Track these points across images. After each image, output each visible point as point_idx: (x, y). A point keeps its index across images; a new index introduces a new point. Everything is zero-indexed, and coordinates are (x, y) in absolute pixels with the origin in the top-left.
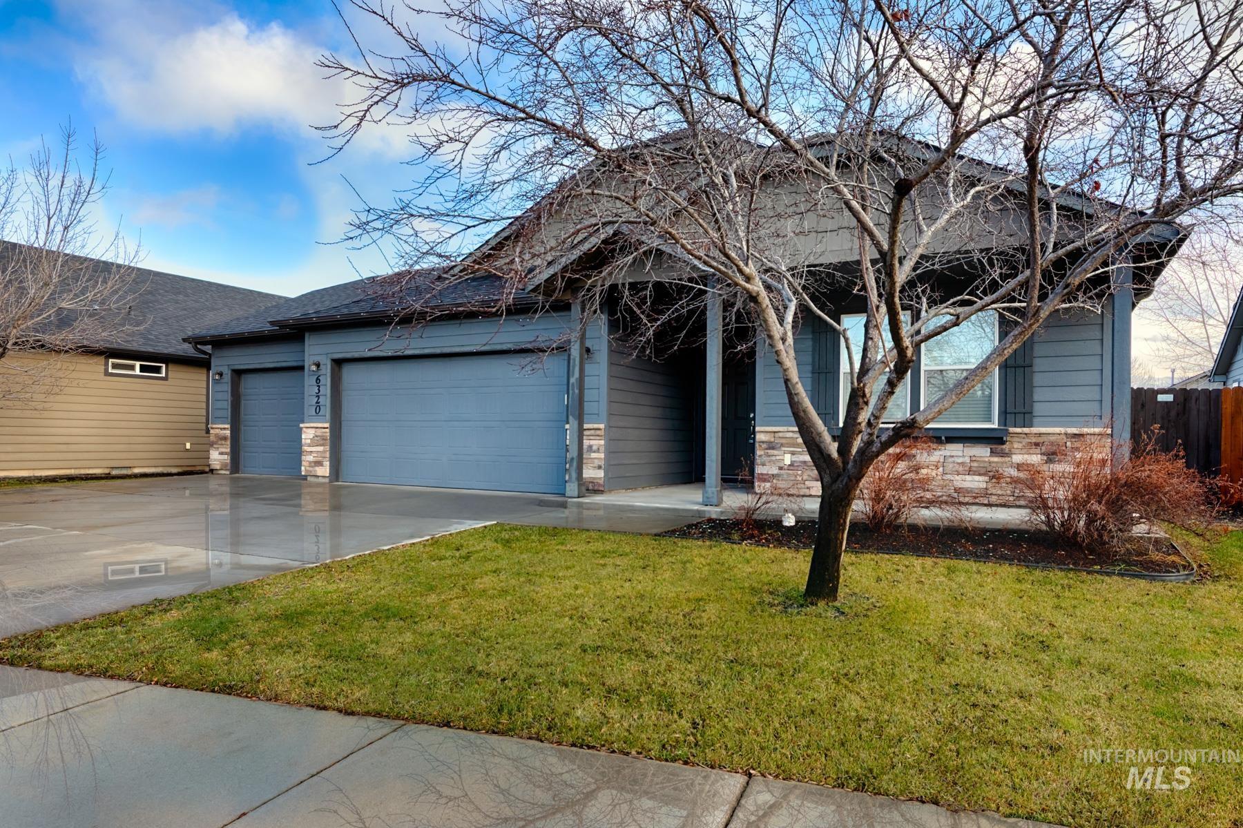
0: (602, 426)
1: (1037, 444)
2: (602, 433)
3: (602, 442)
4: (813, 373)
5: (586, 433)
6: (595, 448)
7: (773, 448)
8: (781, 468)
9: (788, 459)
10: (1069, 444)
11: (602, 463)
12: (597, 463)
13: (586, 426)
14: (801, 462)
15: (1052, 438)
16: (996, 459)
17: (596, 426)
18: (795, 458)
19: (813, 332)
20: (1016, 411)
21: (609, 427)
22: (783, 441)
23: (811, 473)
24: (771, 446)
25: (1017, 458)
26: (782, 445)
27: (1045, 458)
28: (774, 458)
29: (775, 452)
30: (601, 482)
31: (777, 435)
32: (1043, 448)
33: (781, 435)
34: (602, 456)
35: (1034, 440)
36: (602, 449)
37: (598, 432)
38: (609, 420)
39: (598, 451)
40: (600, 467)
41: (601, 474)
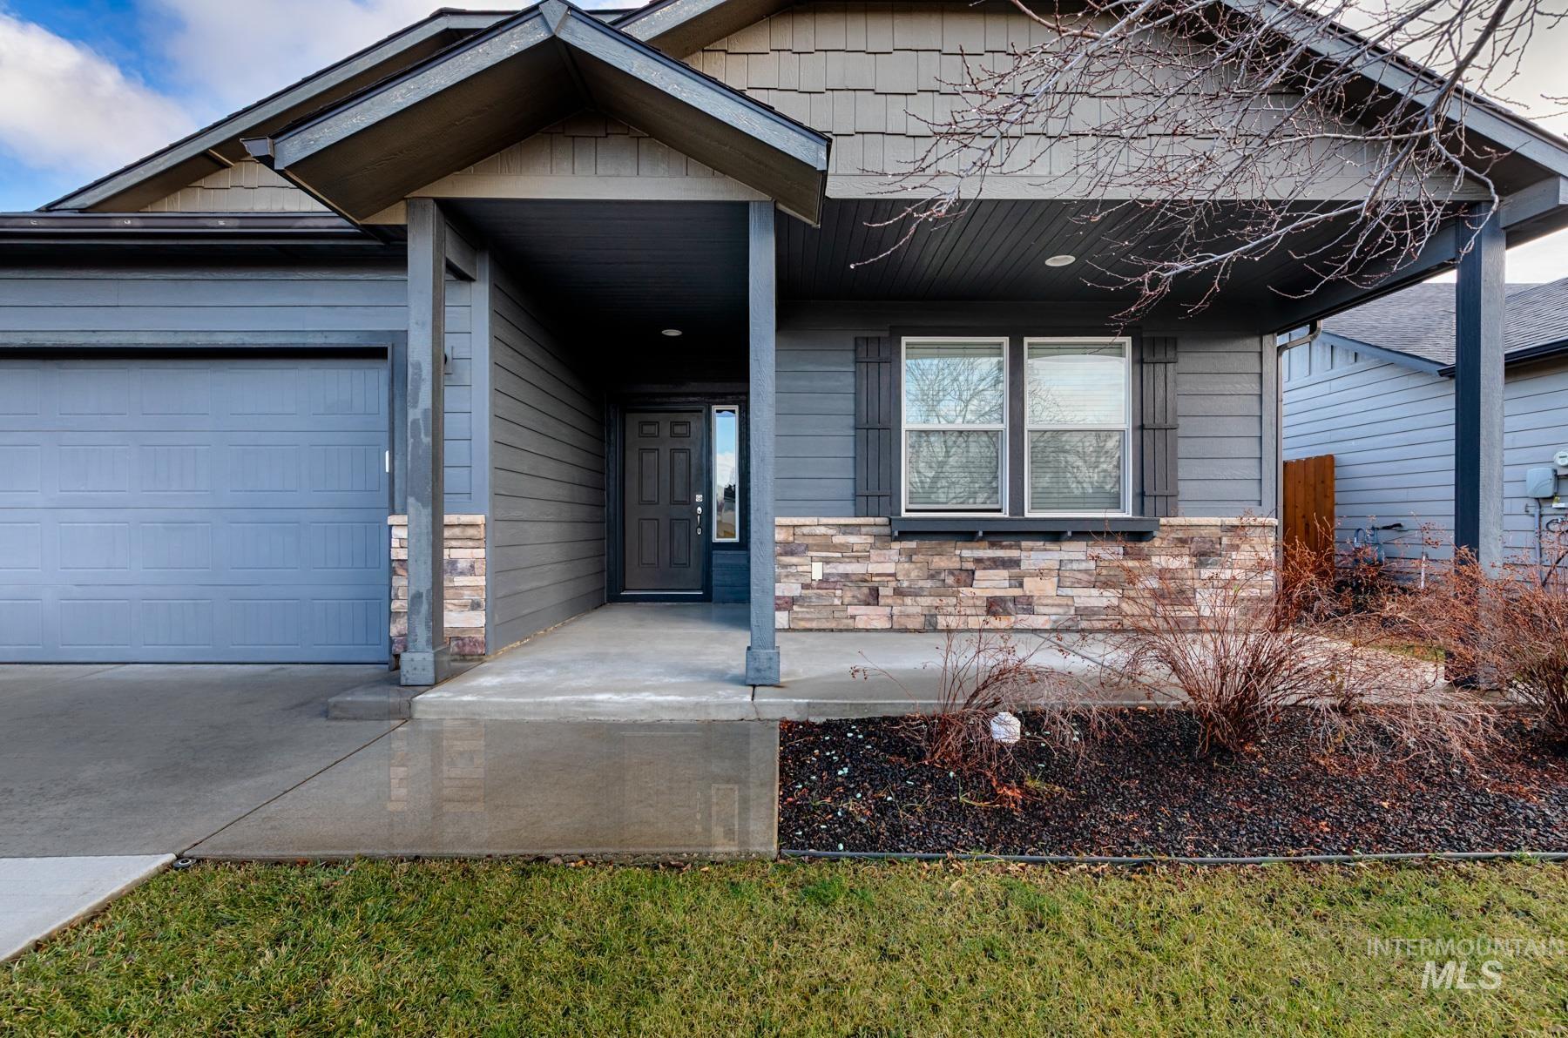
0: (480, 519)
1: (1183, 541)
2: (481, 533)
3: (481, 553)
4: (856, 428)
5: (447, 533)
6: (462, 565)
7: (792, 553)
8: (805, 586)
9: (817, 571)
10: (1225, 541)
11: (481, 597)
12: (468, 596)
13: (448, 519)
14: (840, 575)
15: (1204, 532)
16: (1130, 564)
17: (465, 519)
18: (830, 569)
19: (856, 362)
20: (1157, 493)
21: (494, 521)
22: (810, 541)
23: (857, 593)
24: (789, 549)
25: (1158, 561)
26: (807, 548)
27: (1194, 560)
28: (793, 570)
29: (794, 560)
30: (480, 637)
31: (798, 531)
32: (1193, 546)
33: (806, 530)
34: (481, 581)
35: (1180, 535)
36: (480, 567)
37: (471, 532)
38: (494, 507)
39: (471, 570)
40: (475, 606)
41: (478, 619)
